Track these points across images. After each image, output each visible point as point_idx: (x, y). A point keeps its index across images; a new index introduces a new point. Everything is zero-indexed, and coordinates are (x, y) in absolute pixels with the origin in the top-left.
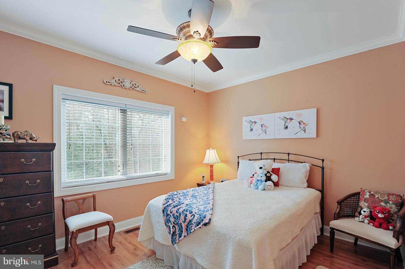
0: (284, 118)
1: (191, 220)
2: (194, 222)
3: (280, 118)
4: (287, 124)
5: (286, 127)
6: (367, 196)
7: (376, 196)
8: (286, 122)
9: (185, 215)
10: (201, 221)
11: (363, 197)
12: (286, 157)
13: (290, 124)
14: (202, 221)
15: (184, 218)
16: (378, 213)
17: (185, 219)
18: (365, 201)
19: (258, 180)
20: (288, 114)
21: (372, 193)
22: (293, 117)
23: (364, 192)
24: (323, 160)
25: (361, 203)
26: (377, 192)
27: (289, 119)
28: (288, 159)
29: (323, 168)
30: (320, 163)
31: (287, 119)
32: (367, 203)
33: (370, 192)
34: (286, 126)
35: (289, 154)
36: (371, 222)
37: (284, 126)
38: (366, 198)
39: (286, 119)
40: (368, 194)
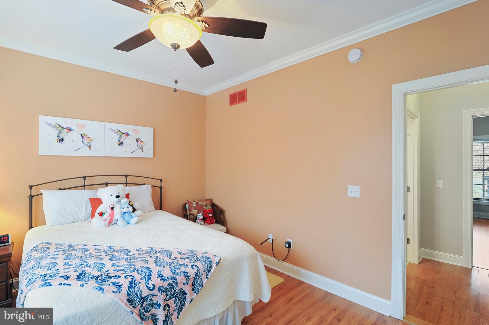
0: (118, 131)
1: (196, 272)
2: (204, 271)
3: (112, 130)
4: (122, 140)
5: (120, 144)
6: (194, 205)
7: (200, 203)
8: (120, 137)
9: (182, 273)
10: (210, 263)
11: (192, 206)
12: (123, 179)
13: (126, 141)
14: (212, 263)
15: (184, 278)
16: (209, 214)
17: (187, 278)
18: (194, 209)
19: (124, 213)
20: (124, 128)
21: (196, 202)
22: (129, 133)
23: (191, 202)
24: (161, 180)
25: (192, 211)
26: (199, 201)
27: (125, 133)
28: (126, 183)
29: (161, 188)
30: (158, 183)
31: (122, 133)
32: (196, 210)
33: (195, 202)
34: (120, 142)
35: (126, 176)
36: (206, 222)
37: (118, 142)
38: (195, 207)
39: (120, 133)
40: (194, 203)
